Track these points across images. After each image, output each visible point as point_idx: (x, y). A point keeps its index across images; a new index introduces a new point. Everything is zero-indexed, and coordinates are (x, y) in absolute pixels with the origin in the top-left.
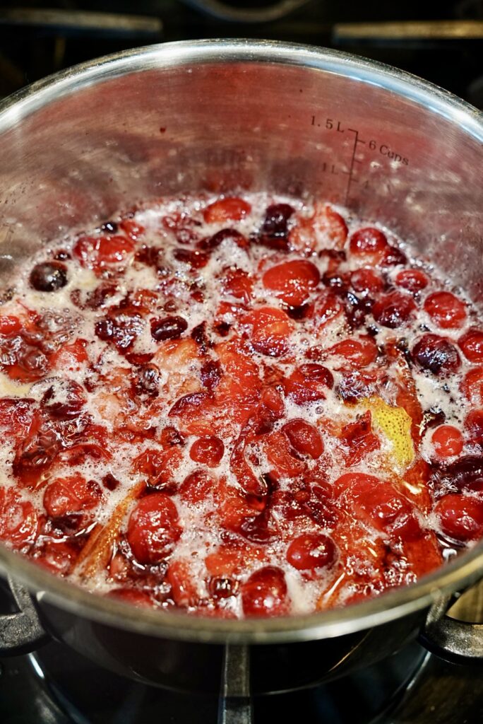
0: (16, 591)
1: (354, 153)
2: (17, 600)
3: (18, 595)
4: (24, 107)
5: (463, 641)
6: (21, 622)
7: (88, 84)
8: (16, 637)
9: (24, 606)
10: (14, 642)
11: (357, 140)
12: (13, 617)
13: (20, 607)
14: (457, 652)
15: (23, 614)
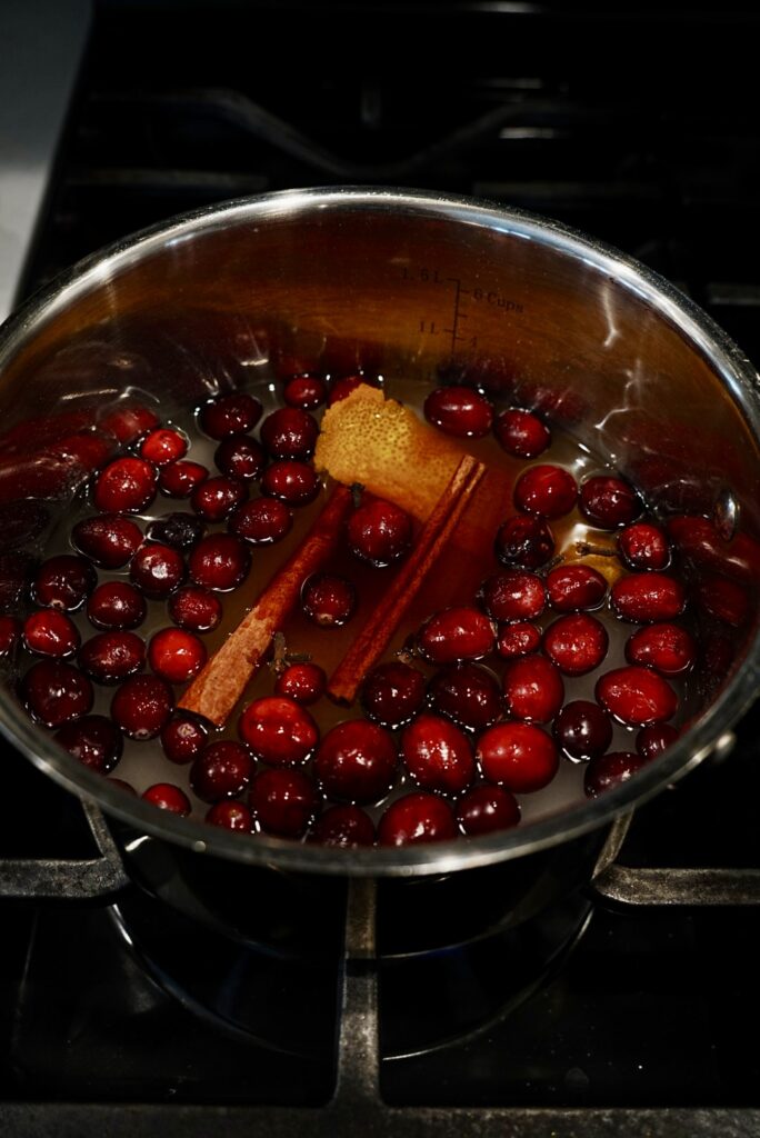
0: (97, 833)
1: (457, 307)
2: (98, 842)
3: (99, 837)
4: (115, 263)
5: (629, 886)
6: (103, 868)
7: (189, 237)
8: (98, 885)
9: (106, 850)
10: (93, 891)
11: (458, 291)
12: (93, 862)
13: (101, 850)
14: (622, 899)
15: (105, 859)
